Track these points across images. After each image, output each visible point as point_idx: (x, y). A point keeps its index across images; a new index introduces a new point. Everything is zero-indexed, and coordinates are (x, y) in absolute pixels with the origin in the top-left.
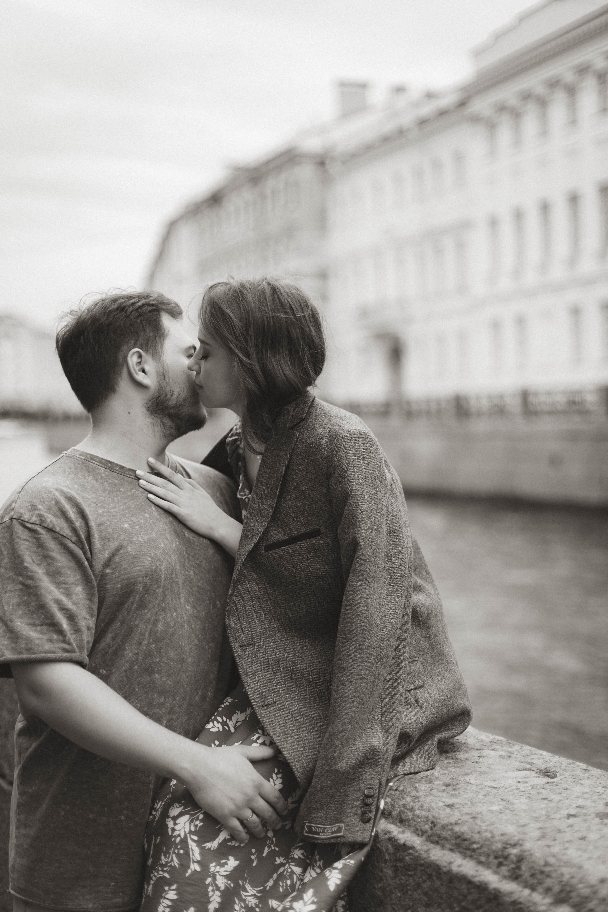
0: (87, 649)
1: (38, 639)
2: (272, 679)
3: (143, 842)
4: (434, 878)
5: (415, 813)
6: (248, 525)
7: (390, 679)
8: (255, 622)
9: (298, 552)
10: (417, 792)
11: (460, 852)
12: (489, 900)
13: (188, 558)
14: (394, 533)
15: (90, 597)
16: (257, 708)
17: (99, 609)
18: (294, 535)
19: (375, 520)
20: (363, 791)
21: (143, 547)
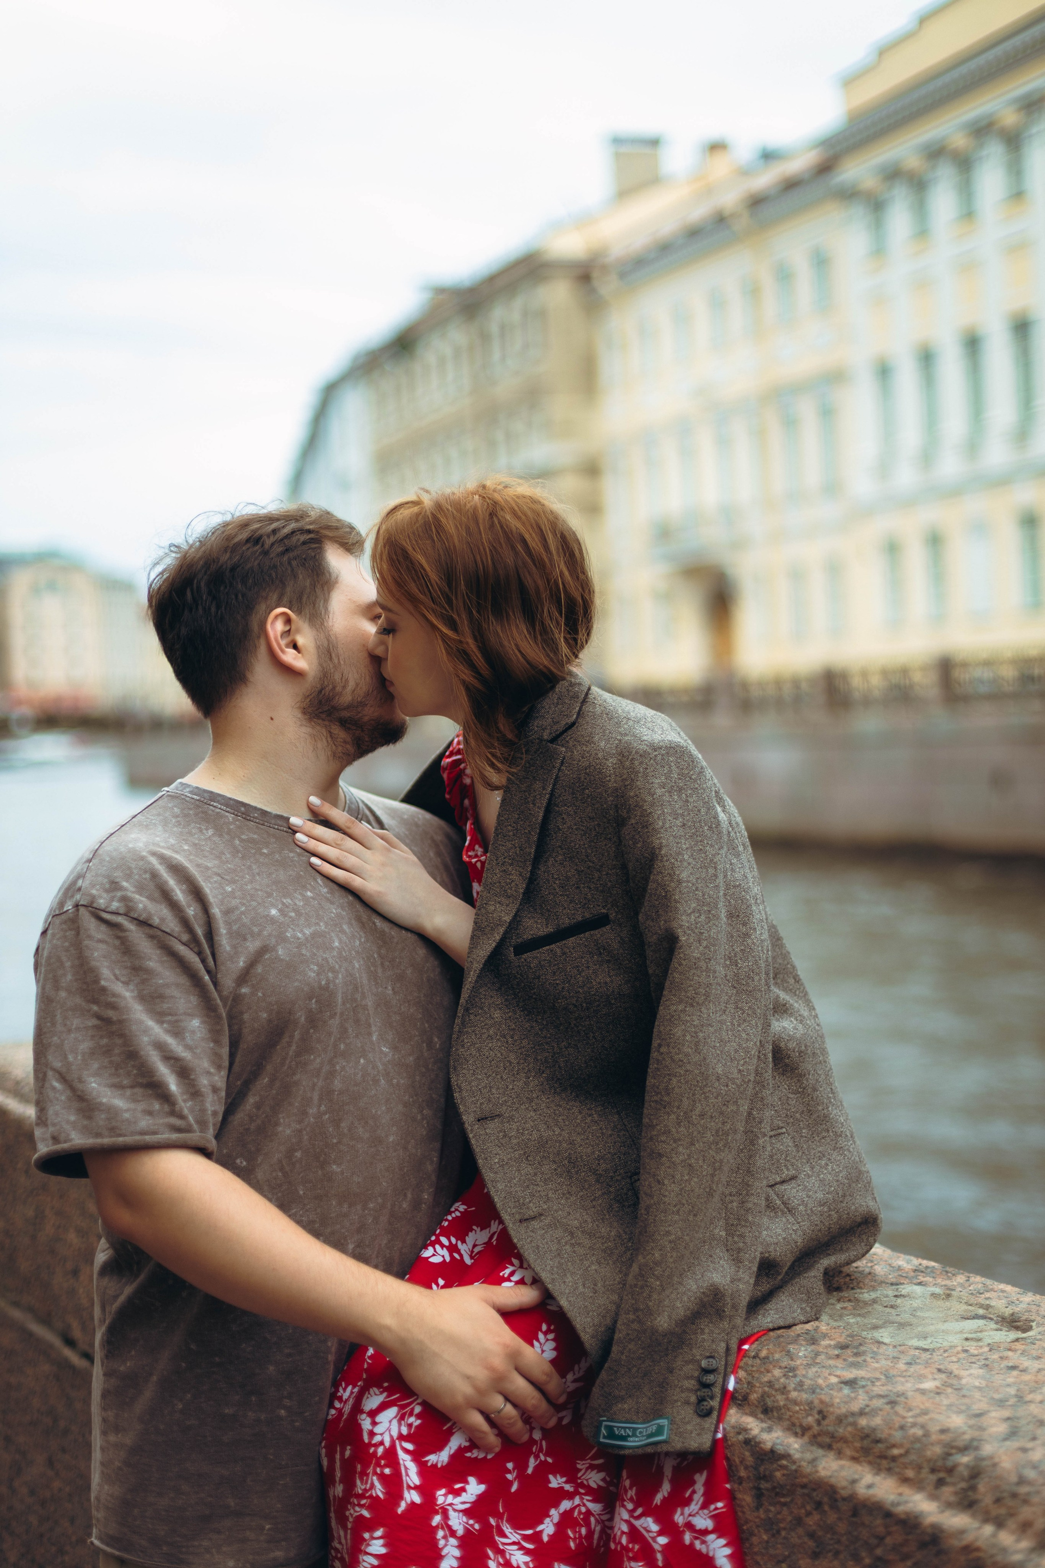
0: (214, 1125)
1: (127, 1111)
2: (535, 1174)
3: (320, 1454)
4: (826, 1508)
5: (790, 1396)
6: (483, 911)
7: (738, 1168)
8: (502, 1077)
9: (572, 954)
10: (792, 1360)
11: (870, 1463)
12: (923, 1545)
13: (382, 964)
14: (738, 916)
15: (215, 1035)
16: (511, 1225)
17: (232, 1056)
18: (563, 926)
19: (704, 895)
20: (699, 1362)
21: (304, 947)
